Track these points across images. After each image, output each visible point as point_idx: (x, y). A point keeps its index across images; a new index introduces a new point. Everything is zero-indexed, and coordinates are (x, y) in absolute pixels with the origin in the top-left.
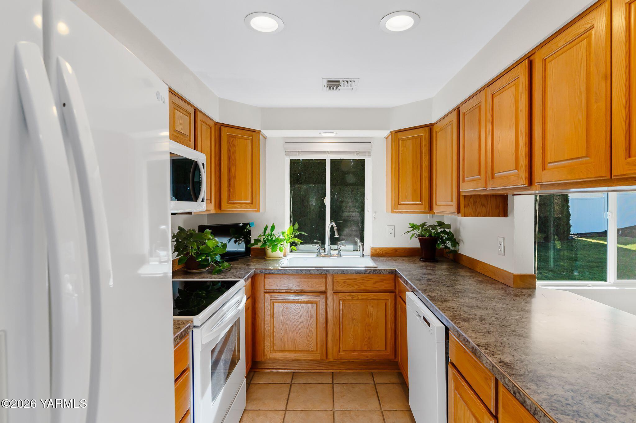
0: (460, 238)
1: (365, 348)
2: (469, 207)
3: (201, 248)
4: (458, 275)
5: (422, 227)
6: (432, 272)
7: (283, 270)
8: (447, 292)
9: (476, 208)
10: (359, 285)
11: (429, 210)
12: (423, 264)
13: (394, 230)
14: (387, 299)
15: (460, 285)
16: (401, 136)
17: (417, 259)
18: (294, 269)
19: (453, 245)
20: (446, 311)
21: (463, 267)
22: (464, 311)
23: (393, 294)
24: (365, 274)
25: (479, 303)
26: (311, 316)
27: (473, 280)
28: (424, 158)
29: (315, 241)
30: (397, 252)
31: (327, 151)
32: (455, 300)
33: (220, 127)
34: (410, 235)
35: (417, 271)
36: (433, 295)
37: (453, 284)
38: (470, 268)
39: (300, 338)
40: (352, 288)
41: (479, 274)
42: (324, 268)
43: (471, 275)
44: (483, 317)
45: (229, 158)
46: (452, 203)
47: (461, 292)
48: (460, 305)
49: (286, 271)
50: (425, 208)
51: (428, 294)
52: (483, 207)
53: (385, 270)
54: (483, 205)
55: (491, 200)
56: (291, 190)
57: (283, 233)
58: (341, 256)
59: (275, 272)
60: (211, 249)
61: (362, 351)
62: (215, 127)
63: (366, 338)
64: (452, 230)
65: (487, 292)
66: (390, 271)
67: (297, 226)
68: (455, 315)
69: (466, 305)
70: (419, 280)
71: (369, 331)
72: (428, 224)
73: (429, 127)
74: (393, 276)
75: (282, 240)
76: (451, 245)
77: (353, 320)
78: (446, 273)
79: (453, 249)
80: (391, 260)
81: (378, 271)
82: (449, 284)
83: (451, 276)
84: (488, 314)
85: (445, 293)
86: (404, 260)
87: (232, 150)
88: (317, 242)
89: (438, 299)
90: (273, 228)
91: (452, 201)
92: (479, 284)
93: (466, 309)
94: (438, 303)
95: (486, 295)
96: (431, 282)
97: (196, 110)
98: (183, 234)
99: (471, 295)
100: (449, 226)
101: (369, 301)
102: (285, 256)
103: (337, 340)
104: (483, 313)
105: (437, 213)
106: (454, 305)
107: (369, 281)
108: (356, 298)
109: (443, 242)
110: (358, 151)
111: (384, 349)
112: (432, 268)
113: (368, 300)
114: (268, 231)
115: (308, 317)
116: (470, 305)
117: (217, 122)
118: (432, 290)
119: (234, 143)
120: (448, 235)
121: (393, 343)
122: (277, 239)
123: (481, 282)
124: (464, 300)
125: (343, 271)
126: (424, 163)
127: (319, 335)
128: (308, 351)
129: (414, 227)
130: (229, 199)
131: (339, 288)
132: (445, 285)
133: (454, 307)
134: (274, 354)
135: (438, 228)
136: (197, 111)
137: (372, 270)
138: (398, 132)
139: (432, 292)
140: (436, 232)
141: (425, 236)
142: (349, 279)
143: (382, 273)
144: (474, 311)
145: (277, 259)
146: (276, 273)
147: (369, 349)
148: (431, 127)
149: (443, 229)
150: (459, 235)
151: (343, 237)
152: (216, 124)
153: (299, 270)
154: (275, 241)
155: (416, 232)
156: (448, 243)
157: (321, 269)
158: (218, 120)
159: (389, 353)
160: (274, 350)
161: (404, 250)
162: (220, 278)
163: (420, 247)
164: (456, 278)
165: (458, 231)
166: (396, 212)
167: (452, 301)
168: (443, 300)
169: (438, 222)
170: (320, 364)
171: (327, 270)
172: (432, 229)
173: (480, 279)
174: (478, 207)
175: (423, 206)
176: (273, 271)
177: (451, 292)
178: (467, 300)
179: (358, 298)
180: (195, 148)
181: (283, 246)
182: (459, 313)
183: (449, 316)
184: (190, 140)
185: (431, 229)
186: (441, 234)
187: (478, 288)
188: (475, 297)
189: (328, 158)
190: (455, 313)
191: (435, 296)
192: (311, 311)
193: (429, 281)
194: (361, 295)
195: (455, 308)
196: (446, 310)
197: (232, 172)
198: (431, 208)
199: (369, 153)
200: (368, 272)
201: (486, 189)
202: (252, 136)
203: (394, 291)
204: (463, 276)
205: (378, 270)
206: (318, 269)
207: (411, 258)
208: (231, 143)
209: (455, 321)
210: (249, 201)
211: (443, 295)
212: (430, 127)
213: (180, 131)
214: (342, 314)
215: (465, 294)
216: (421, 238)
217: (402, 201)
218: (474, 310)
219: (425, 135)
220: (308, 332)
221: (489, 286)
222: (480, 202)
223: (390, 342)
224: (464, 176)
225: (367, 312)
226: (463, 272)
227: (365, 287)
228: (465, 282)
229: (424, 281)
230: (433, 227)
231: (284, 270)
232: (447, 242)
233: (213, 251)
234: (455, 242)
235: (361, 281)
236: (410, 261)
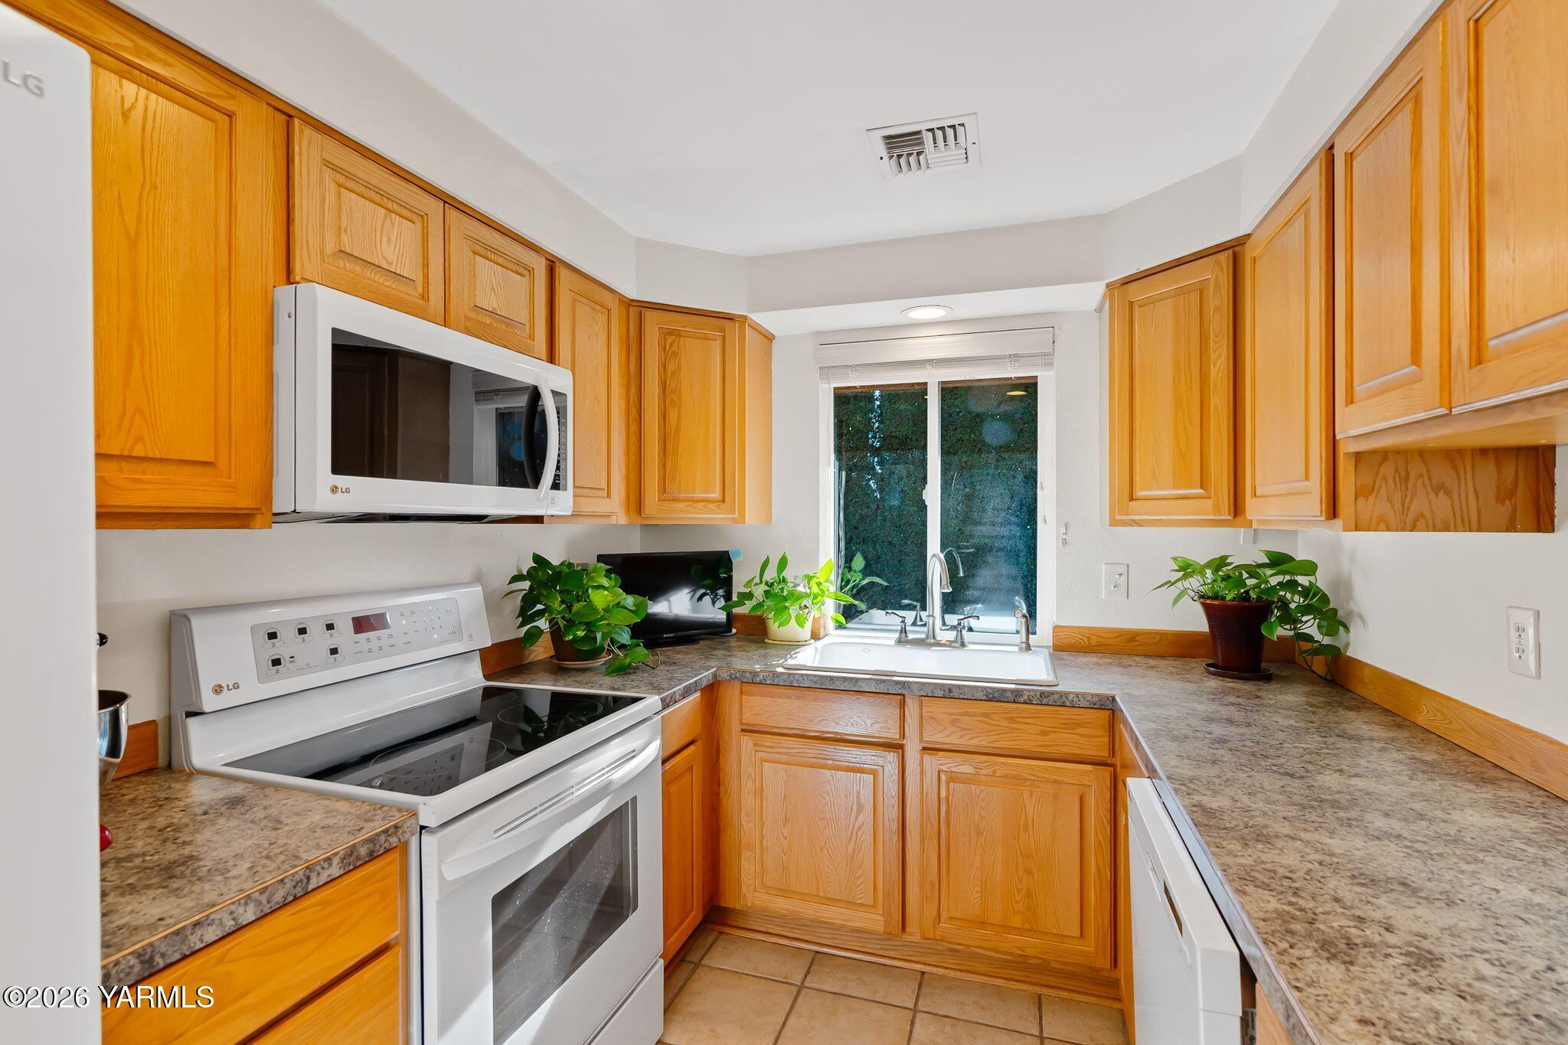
0: (1353, 606)
1: (1016, 921)
2: (1376, 497)
3: (575, 609)
4: (1337, 731)
5: (1217, 569)
6: (1238, 716)
7: (786, 676)
8: (1277, 797)
9: (1407, 500)
10: (998, 734)
11: (1229, 515)
12: (1214, 683)
13: (1124, 578)
14: (1086, 782)
15: (1337, 775)
16: (1137, 293)
17: (1198, 665)
18: (815, 676)
19: (1324, 630)
20: (1250, 889)
21: (1362, 705)
22: (1336, 900)
23: (1107, 772)
24: (1014, 702)
25: (1412, 869)
26: (860, 808)
27: (1400, 756)
28: (1214, 353)
29: (906, 602)
30: (1136, 643)
31: (929, 361)
32: (1303, 835)
33: (638, 310)
34: (1174, 591)
35: (1185, 707)
36: (1215, 806)
37: (1310, 767)
38: (1386, 711)
39: (829, 865)
40: (975, 742)
41: (1426, 735)
42: (895, 678)
43: (1389, 738)
44: (1426, 944)
45: (664, 386)
46: (1307, 483)
47: (1335, 805)
48: (1321, 863)
49: (794, 678)
50: (1217, 510)
51: (1197, 798)
52: (1437, 495)
53: (1077, 695)
54: (1439, 488)
55: (1473, 472)
56: (840, 470)
57: (809, 578)
58: (963, 645)
59: (765, 680)
60: (599, 613)
61: (1007, 928)
62: (629, 310)
63: (1019, 891)
64: (1322, 580)
65: (1456, 815)
66: (1095, 699)
67: (859, 562)
68: (1288, 912)
69: (1350, 866)
70: (1181, 739)
71: (1029, 872)
72: (1236, 560)
73: (1231, 250)
74: (1104, 715)
75: (802, 596)
76: (1319, 627)
77: (979, 833)
78: (1292, 722)
79: (1326, 641)
80: (1111, 663)
81: (1056, 697)
82: (1294, 765)
83: (1309, 733)
84: (1452, 931)
85: (1268, 802)
86: (1152, 667)
87: (671, 366)
88: (910, 605)
89: (1234, 823)
90: (783, 563)
91: (1307, 477)
92: (1420, 776)
93: (1348, 892)
94: (1224, 844)
95: (1452, 830)
96: (1222, 752)
97: (553, 265)
98: (540, 574)
99: (1379, 822)
100: (1310, 568)
101: (1028, 783)
102: (815, 636)
103: (932, 883)
104: (1430, 920)
105: (1260, 522)
106: (1291, 859)
107: (1027, 724)
108: (989, 771)
109: (1288, 618)
110: (1016, 355)
111: (1077, 934)
112: (1240, 700)
113: (1027, 780)
114: (770, 574)
115: (852, 810)
116: (1370, 869)
117: (632, 300)
118: (1217, 781)
119: (675, 348)
120: (1306, 597)
121: (1107, 921)
122: (792, 594)
123: (1430, 769)
124: (1347, 844)
125: (950, 691)
126: (1215, 365)
127: (881, 865)
128: (851, 904)
129: (1187, 569)
130: (663, 490)
131: (937, 738)
132: (1274, 768)
133: (1291, 872)
134: (764, 896)
135: (1269, 572)
136: (557, 264)
137: (1038, 694)
138: (1128, 281)
139: (1215, 793)
140: (1263, 586)
141: (1223, 598)
142: (967, 714)
143: (1068, 704)
144: (1386, 906)
145: (794, 645)
146: (768, 682)
147: (1027, 926)
148: (1237, 249)
149: (1288, 578)
150: (1350, 597)
151: (976, 593)
152: (629, 304)
153: (826, 677)
154: (785, 599)
155: (1195, 583)
156: (1307, 622)
157: (888, 680)
158: (632, 293)
159: (1092, 949)
160: (764, 885)
161: (1158, 637)
162: (614, 689)
163: (1208, 630)
164: (1325, 743)
165: (1343, 584)
166: (1124, 523)
167: (1290, 842)
168: (1250, 832)
169: (1269, 554)
170: (889, 943)
171: (904, 682)
172: (1251, 576)
173: (1429, 757)
174: (1414, 494)
175: (1210, 501)
176: (761, 677)
177: (1297, 799)
178: (1359, 843)
179: (994, 772)
180: (552, 358)
181: (806, 611)
182: (1311, 905)
183: (1261, 915)
184: (532, 337)
185: (1245, 575)
186: (1282, 593)
187: (1413, 795)
188: (1399, 837)
189: (933, 379)
190: (1291, 904)
191: (1221, 810)
192: (859, 793)
193: (1217, 745)
194: (1003, 763)
195: (1294, 876)
196: (1254, 880)
197: (669, 422)
198: (1237, 508)
199: (1047, 359)
200: (1025, 697)
201: (1443, 411)
202: (723, 330)
203: (1109, 762)
204: (1358, 739)
205: (1057, 693)
206: (878, 680)
207: (1177, 663)
208: (667, 350)
209: (1284, 945)
210: (715, 493)
211: (1257, 809)
212: (1234, 251)
213: (495, 309)
214: (948, 812)
215: (1353, 814)
216: (1208, 601)
217: (1142, 490)
218: (1382, 901)
219: (1217, 277)
220: (850, 850)
221: (1465, 792)
222: (1426, 478)
223: (1098, 918)
224: (1350, 382)
225: (1023, 817)
226: (1358, 724)
227: (1016, 742)
228: (1363, 762)
229: (1197, 744)
230: (1253, 570)
231: (790, 674)
232: (1304, 619)
233: (603, 618)
234: (1334, 620)
235: (1004, 723)
236: (1171, 673)
